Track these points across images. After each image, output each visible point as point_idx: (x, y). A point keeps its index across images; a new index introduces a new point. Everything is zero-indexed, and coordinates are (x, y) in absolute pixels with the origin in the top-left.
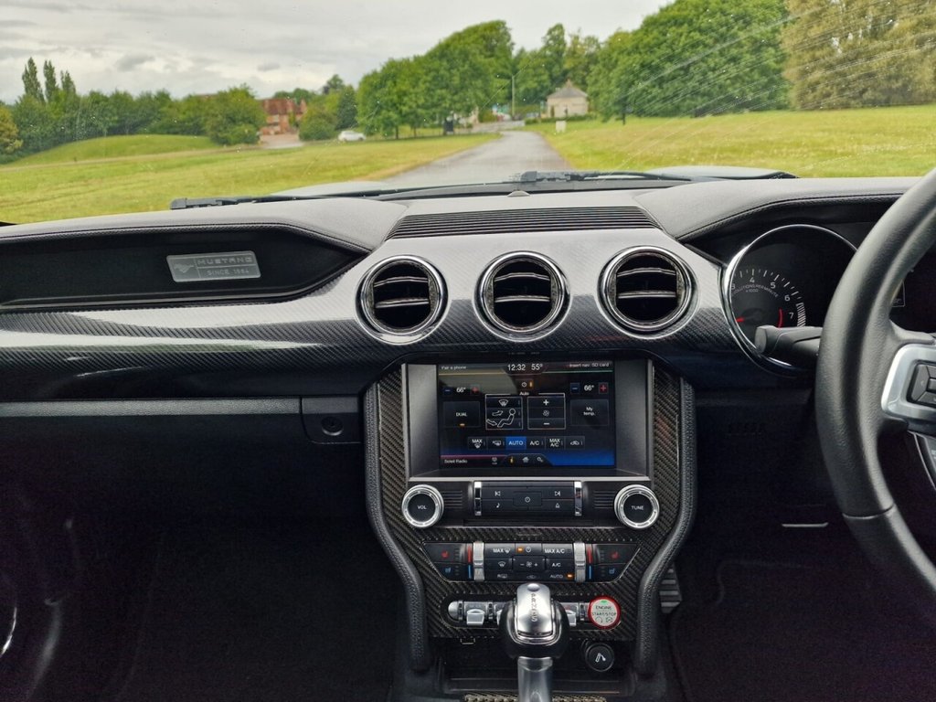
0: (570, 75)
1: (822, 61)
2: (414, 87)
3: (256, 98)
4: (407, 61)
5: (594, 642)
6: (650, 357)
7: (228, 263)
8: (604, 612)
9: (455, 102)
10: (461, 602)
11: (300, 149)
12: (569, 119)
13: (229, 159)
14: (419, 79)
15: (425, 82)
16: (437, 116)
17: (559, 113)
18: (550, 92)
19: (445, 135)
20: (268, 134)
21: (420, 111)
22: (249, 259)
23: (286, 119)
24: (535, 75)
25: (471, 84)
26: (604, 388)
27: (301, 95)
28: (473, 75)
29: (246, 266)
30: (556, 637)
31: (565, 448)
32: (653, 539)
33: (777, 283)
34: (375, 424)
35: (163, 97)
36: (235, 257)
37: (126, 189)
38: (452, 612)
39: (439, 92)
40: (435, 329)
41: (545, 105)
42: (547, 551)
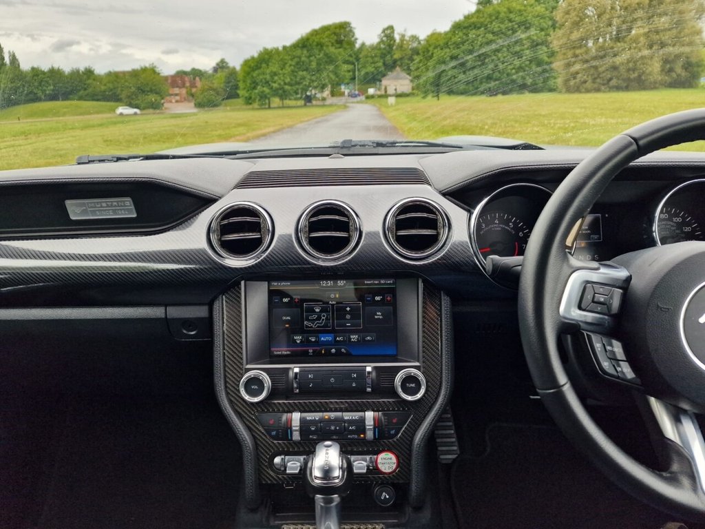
0: (399, 63)
1: (580, 57)
2: (282, 69)
3: (162, 75)
4: (277, 49)
5: (381, 484)
6: (421, 277)
7: (112, 206)
8: (387, 462)
9: (313, 81)
10: (283, 457)
11: (194, 114)
12: (399, 96)
13: (138, 120)
14: (286, 63)
15: (291, 65)
16: (300, 91)
17: (391, 91)
18: (384, 75)
19: (305, 105)
20: (171, 102)
21: (287, 87)
22: (128, 203)
23: (184, 91)
24: (373, 63)
25: (325, 68)
26: (389, 298)
27: (197, 73)
28: (326, 62)
29: (125, 208)
30: (341, 480)
31: (362, 342)
32: (421, 408)
33: (514, 223)
34: (221, 327)
35: (89, 72)
36: (117, 202)
37: (57, 143)
38: (277, 464)
39: (301, 73)
40: (264, 256)
41: (380, 85)
42: (346, 418)
